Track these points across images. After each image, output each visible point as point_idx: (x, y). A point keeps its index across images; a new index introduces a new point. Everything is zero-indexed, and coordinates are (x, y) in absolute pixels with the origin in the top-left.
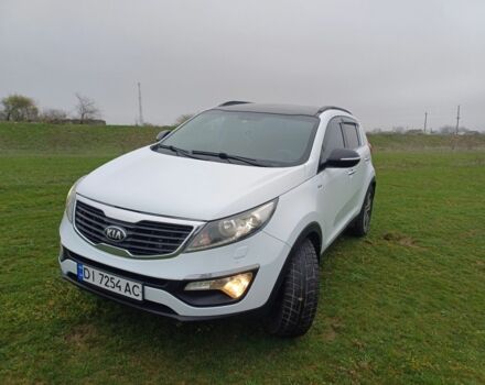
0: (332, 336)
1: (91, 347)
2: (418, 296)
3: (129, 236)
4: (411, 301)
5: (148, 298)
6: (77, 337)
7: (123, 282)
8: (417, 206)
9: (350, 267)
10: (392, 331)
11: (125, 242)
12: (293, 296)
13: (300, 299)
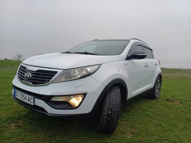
0: (130, 136)
1: (17, 129)
2: (179, 124)
3: (32, 77)
4: (174, 125)
5: (36, 104)
6: (13, 124)
7: (27, 96)
8: (184, 91)
9: (146, 109)
10: (162, 137)
11: (30, 79)
12: (106, 111)
13: (110, 112)
